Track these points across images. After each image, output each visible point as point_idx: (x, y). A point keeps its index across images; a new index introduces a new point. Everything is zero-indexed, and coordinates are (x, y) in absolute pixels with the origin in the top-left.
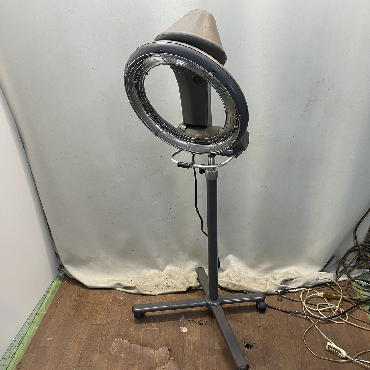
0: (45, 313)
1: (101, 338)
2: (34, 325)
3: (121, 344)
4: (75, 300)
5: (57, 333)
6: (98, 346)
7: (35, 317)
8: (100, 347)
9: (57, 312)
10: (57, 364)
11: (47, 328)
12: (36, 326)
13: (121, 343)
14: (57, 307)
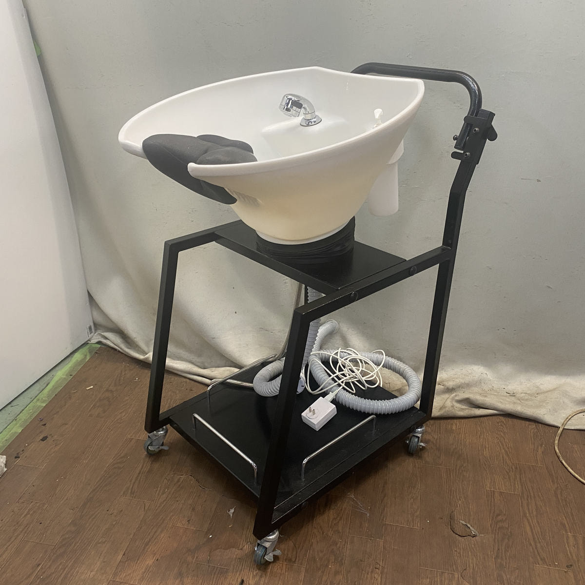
0: (44, 405)
1: (141, 467)
2: (16, 424)
3: (180, 485)
4: (107, 390)
5: (56, 446)
6: (131, 481)
7: (23, 410)
8: (134, 483)
9: (67, 406)
10: (38, 504)
11: (40, 433)
12: (21, 426)
13: (179, 483)
14: (70, 398)
